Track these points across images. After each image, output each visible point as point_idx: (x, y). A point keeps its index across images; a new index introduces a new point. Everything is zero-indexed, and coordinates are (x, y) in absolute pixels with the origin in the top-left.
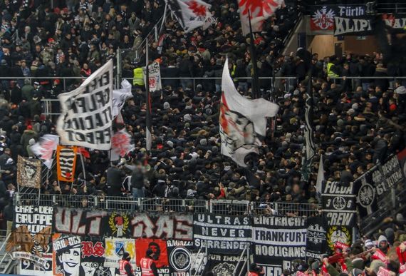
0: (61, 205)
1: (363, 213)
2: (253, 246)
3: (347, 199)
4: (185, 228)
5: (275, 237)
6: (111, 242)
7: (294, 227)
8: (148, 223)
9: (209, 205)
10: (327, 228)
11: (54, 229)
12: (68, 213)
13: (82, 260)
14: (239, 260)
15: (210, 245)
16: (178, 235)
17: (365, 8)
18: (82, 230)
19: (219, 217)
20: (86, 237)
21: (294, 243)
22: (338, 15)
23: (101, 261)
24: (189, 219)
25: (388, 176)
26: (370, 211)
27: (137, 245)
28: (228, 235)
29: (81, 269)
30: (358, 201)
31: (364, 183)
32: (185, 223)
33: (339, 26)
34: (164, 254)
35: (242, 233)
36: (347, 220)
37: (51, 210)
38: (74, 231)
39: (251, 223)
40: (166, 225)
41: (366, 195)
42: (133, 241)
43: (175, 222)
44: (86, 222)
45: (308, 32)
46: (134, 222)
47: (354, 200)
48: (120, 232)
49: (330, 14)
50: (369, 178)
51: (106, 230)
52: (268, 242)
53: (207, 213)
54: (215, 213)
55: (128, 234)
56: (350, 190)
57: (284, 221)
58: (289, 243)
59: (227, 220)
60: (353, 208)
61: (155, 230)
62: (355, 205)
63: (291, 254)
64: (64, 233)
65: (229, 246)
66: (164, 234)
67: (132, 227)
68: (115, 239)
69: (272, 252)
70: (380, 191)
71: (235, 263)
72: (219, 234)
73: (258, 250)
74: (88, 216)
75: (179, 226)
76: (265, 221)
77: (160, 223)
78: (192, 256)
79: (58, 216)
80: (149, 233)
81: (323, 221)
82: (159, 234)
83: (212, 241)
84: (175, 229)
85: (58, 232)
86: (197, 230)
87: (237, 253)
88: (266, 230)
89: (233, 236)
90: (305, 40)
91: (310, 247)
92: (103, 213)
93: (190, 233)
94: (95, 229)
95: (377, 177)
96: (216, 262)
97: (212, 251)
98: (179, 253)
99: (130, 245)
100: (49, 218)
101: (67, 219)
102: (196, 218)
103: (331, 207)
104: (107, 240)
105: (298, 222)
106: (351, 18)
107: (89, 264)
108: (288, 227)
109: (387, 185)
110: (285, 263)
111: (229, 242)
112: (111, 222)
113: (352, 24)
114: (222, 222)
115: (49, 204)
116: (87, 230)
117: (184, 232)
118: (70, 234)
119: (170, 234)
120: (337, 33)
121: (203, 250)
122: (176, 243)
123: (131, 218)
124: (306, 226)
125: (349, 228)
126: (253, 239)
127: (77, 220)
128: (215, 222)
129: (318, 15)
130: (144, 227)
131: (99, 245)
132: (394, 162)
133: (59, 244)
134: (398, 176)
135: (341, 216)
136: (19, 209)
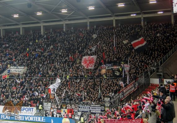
1: (112, 104)
2: (90, 110)
3: (109, 101)
4: (77, 107)
5: (95, 109)
6: (62, 110)
7: (98, 107)
8: (70, 106)
9: (81, 103)
10: (105, 107)
11: (51, 107)
12: (54, 104)
13: (57, 113)
14: (88, 113)
15: (82, 110)
16: (76, 108)
17: (111, 64)
18: (57, 107)
19: (84, 105)
20: (57, 109)
21: (98, 110)
22: (106, 65)
23: (60, 114)
24: (78, 105)
25: (116, 97)
27: (68, 110)
28: (85, 108)
29: (56, 115)
32: (77, 106)
33: (106, 68)
34: (73, 112)
35: (88, 108)
36: (109, 105)
37: (51, 103)
39: (90, 106)
40: (73, 106)
41: (112, 100)
42: (67, 110)
43: (75, 106)
44: (57, 106)
45: (100, 69)
46: (67, 106)
48: (64, 108)
49: (105, 66)
50: (113, 97)
51: (62, 107)
52: (93, 110)
53: (81, 104)
54: (83, 104)
55: (66, 108)
56: (109, 100)
57: (96, 106)
58: (97, 110)
59: (85, 105)
60: (110, 103)
61: (71, 107)
63: (98, 112)
64: (53, 108)
65: (86, 111)
66: (73, 108)
67: (66, 107)
69: (94, 112)
70: (115, 100)
71: (87, 114)
72: (84, 108)
75: (76, 107)
76: (93, 105)
77: (72, 106)
78: (78, 113)
79: (52, 105)
80: (70, 108)
81: (104, 106)
82: (72, 108)
83: (82, 109)
84: (75, 107)
86: (79, 107)
87: (87, 112)
88: (93, 107)
89: (86, 109)
90: (100, 70)
91: (102, 111)
92: (61, 104)
93: (78, 108)
94: (59, 107)
96: (83, 114)
97: (82, 112)
98: (76, 112)
99: (66, 110)
100: (50, 105)
101: (54, 105)
102: (79, 105)
103: (106, 103)
104: (62, 109)
105: (99, 106)
106: (109, 66)
107: (58, 114)
110: (97, 114)
111: (86, 110)
113: (109, 67)
114: (84, 106)
115: (50, 102)
116: (58, 107)
117: (77, 108)
118: (54, 108)
119: (74, 108)
120: (106, 69)
122: (75, 110)
123: (66, 105)
124: (101, 107)
125: (109, 107)
126: (90, 109)
127: (56, 105)
128: (83, 106)
129: (102, 66)
130: (69, 107)
131: (60, 110)
132: (117, 94)
133: (52, 110)
134: (118, 97)
135: (107, 104)
136: (44, 103)
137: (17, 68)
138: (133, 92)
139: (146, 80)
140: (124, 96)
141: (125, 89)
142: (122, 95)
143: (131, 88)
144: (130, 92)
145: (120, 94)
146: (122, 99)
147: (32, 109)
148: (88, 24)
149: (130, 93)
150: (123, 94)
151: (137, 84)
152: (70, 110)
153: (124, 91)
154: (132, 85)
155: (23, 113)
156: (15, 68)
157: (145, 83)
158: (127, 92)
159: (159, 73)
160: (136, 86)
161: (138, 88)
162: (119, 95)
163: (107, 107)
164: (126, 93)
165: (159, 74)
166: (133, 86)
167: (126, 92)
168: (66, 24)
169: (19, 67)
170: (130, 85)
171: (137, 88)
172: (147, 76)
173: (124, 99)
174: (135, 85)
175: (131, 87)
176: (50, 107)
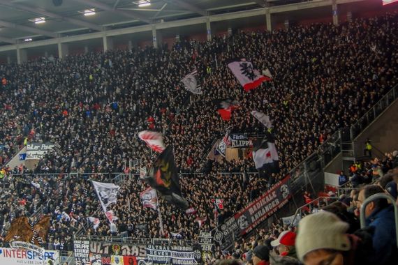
0: (92, 240)
1: (217, 244)
2: (172, 259)
3: (209, 239)
4: (143, 251)
5: (181, 255)
6: (113, 257)
7: (188, 251)
8: (128, 249)
9: (153, 241)
10: (202, 252)
12: (95, 244)
15: (154, 259)
16: (141, 254)
17: (244, 136)
18: (101, 252)
19: (157, 246)
20: (103, 255)
21: (189, 258)
22: (232, 138)
24: (145, 247)
25: (230, 226)
26: (221, 243)
27: (124, 259)
28: (161, 255)
30: (214, 239)
31: (217, 231)
32: (143, 249)
33: (233, 144)
34: (135, 263)
35: (167, 254)
36: (210, 248)
37: (88, 243)
38: (98, 252)
39: (170, 249)
40: (135, 250)
41: (218, 236)
42: (122, 257)
43: (139, 249)
44: (103, 248)
47: (212, 239)
48: (117, 253)
50: (220, 229)
51: (111, 252)
52: (177, 258)
53: (152, 244)
55: (120, 254)
56: (210, 235)
57: (184, 249)
58: (186, 258)
59: (161, 248)
60: (212, 243)
61: (131, 252)
62: (213, 241)
63: (187, 264)
64: (94, 253)
65: (162, 260)
66: (135, 254)
67: (121, 251)
68: (115, 256)
69: (179, 263)
70: (226, 234)
72: (157, 254)
73: (174, 262)
74: (104, 245)
75: (141, 250)
76: (176, 248)
77: (133, 249)
78: (146, 264)
79: (92, 246)
80: (129, 253)
81: (200, 249)
82: (133, 254)
83: (155, 257)
84: (139, 252)
85: (91, 252)
86: (148, 252)
87: (165, 262)
88: (177, 253)
92: (110, 244)
93: (145, 254)
94: (106, 251)
95: (223, 227)
97: (155, 262)
98: (141, 263)
100: (88, 246)
101: (95, 247)
102: (147, 247)
103: (203, 243)
104: (112, 256)
105: (190, 249)
106: (238, 140)
108: (186, 251)
109: (229, 231)
111: (161, 258)
112: (113, 248)
113: (239, 143)
114: (158, 249)
115: (87, 240)
116: (103, 252)
117: (143, 253)
118: (96, 253)
119: (137, 254)
121: (150, 261)
122: (140, 258)
123: (121, 247)
124: (193, 250)
125: (211, 252)
126: (171, 257)
127: (99, 247)
128: (155, 249)
130: (126, 250)
131: (108, 258)
132: (232, 220)
133: (92, 258)
134: (235, 226)
135: (207, 246)
136: (75, 242)
137: (39, 149)
138: (275, 210)
139: (311, 177)
140: (251, 224)
141: (252, 206)
142: (245, 220)
143: (270, 202)
144: (269, 212)
145: (241, 220)
146: (247, 231)
147: (52, 253)
148: (209, 27)
149: (267, 213)
150: (248, 219)
151: (287, 191)
152: (128, 257)
153: (251, 211)
154: (272, 195)
155: (34, 262)
156: (37, 147)
157: (309, 185)
158: (259, 213)
159: (350, 156)
160: (283, 195)
161: (290, 200)
162: (236, 221)
163: (207, 252)
164: (256, 216)
165: (348, 159)
166: (274, 196)
167: (256, 212)
168: (157, 30)
169: (44, 146)
170: (267, 195)
171: (287, 200)
172: (316, 168)
173: (251, 229)
174: (282, 193)
175: (268, 200)
176: (87, 251)
